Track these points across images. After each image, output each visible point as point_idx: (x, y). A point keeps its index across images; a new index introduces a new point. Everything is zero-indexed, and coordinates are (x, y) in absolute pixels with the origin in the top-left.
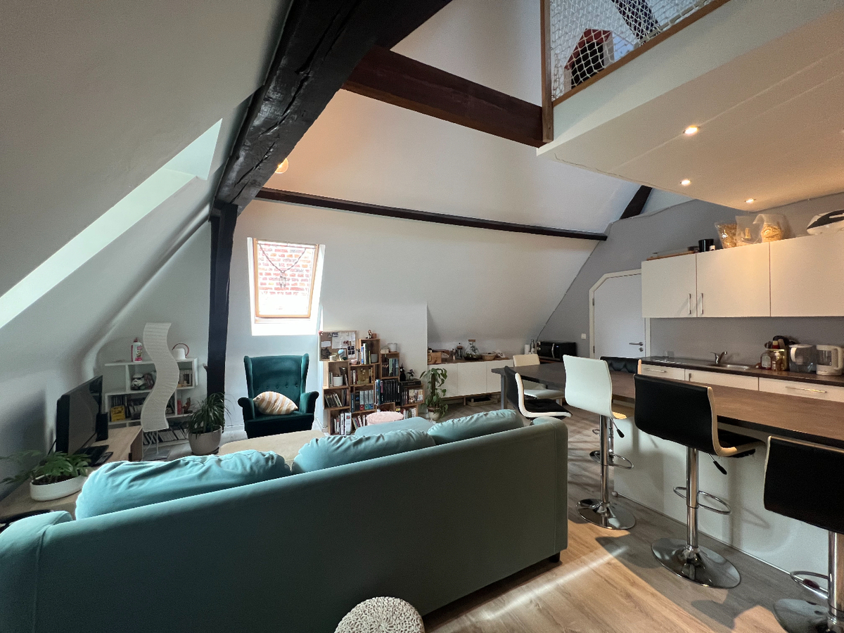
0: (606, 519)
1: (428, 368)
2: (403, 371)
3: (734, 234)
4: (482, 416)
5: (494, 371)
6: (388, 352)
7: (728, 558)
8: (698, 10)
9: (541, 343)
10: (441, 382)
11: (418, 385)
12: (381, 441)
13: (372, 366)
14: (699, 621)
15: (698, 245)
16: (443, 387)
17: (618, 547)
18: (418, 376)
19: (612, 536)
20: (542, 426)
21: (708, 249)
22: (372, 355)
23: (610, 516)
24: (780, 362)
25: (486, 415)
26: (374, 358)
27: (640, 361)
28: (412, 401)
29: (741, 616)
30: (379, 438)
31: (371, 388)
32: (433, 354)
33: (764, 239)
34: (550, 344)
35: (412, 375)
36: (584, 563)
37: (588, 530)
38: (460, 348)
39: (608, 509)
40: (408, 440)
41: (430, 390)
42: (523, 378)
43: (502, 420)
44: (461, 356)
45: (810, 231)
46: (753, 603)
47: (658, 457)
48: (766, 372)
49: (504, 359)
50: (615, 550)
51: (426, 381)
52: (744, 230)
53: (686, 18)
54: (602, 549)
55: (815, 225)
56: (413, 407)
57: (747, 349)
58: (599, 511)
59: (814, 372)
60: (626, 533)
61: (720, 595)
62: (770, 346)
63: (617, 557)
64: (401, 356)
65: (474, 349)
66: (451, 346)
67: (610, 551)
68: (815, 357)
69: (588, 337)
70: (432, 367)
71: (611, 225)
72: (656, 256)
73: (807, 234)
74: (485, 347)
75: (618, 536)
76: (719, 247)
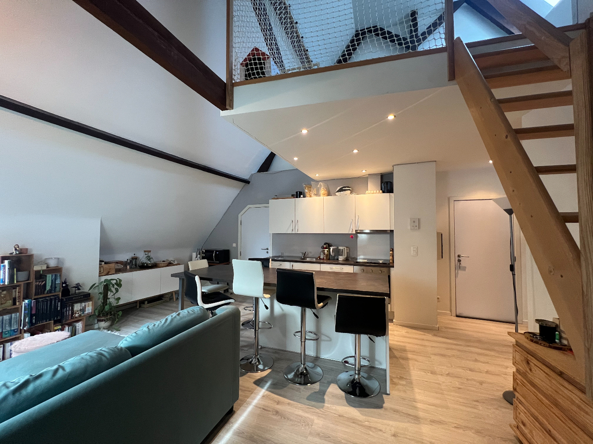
0: (257, 366)
1: (99, 280)
2: (67, 286)
3: (310, 191)
4: (175, 317)
5: (173, 275)
6: (44, 268)
7: (316, 364)
8: (297, 72)
9: (205, 251)
10: (114, 291)
11: (86, 297)
12: (60, 373)
13: (19, 286)
14: (311, 407)
15: (295, 194)
16: (117, 296)
17: (267, 382)
18: (86, 289)
19: (262, 376)
20: (224, 314)
21: (300, 197)
22: (19, 273)
23: (260, 364)
24: (327, 256)
25: (179, 314)
26: (22, 276)
27: (270, 260)
28: (77, 315)
29: (327, 393)
30: (56, 371)
31: (17, 310)
32: (106, 266)
33: (322, 195)
34: (212, 251)
35: (79, 289)
36: (249, 404)
37: (248, 378)
38: (135, 259)
39: (258, 359)
40: (100, 360)
41: (100, 302)
42: (201, 279)
43: (193, 316)
44: (135, 265)
45: (337, 194)
46: (329, 383)
47: (284, 317)
48: (322, 261)
49: (176, 265)
50: (265, 384)
51: (97, 292)
52: (314, 189)
53: (293, 72)
54: (258, 388)
55: (338, 192)
56: (78, 321)
57: (314, 250)
58: (253, 362)
59: (338, 259)
60: (269, 371)
61: (317, 386)
62: (323, 248)
63: (267, 390)
64: (64, 271)
65: (149, 258)
66: (125, 257)
67: (262, 387)
68: (338, 252)
69: (237, 245)
70: (103, 278)
71: (252, 175)
72: (276, 197)
73: (336, 195)
74: (159, 256)
75: (265, 375)
76: (304, 197)
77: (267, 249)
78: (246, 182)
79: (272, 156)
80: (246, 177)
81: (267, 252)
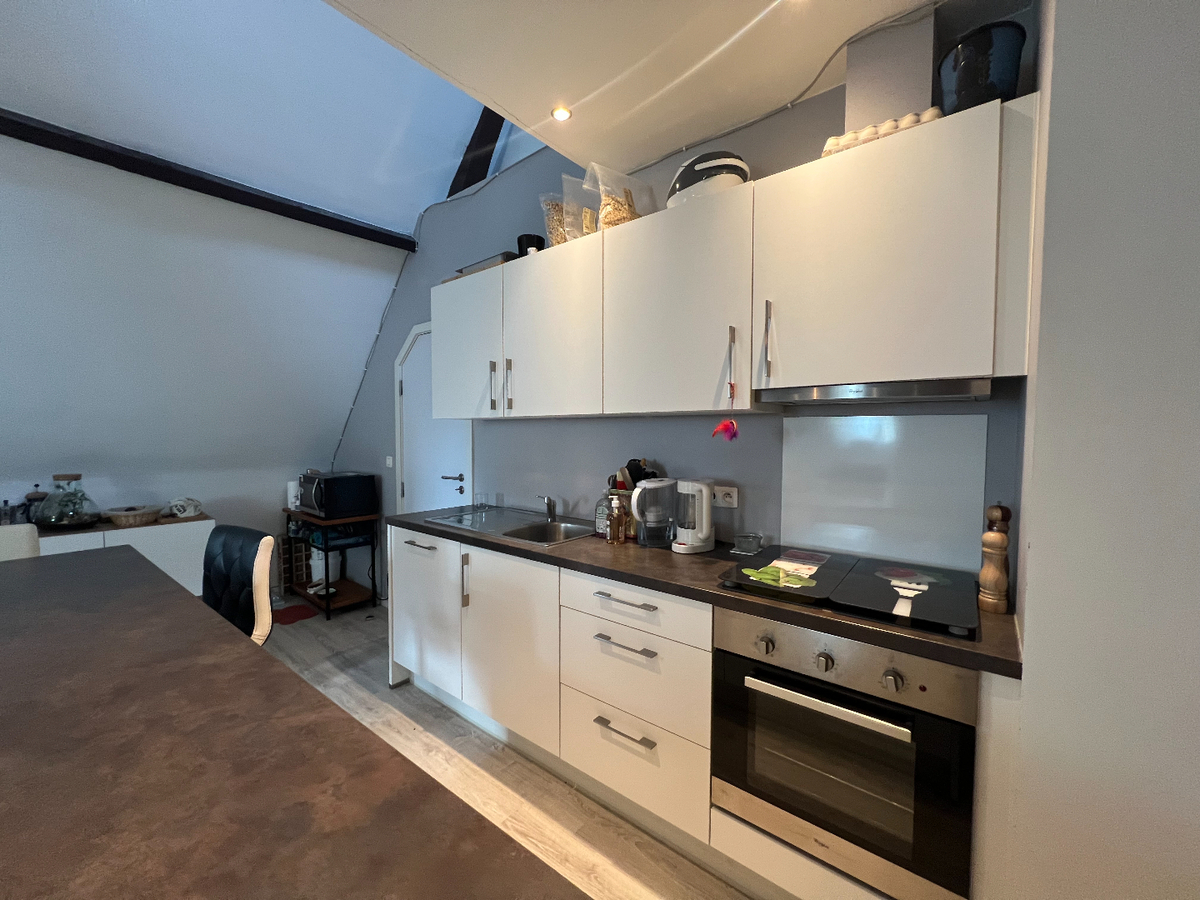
15: (517, 249)
33: (603, 222)
38: (38, 499)
55: (675, 189)
59: (670, 545)
62: (614, 481)
68: (674, 508)
69: (394, 462)
77: (461, 478)
78: (406, 244)
79: (490, 125)
80: (404, 227)
81: (461, 489)
